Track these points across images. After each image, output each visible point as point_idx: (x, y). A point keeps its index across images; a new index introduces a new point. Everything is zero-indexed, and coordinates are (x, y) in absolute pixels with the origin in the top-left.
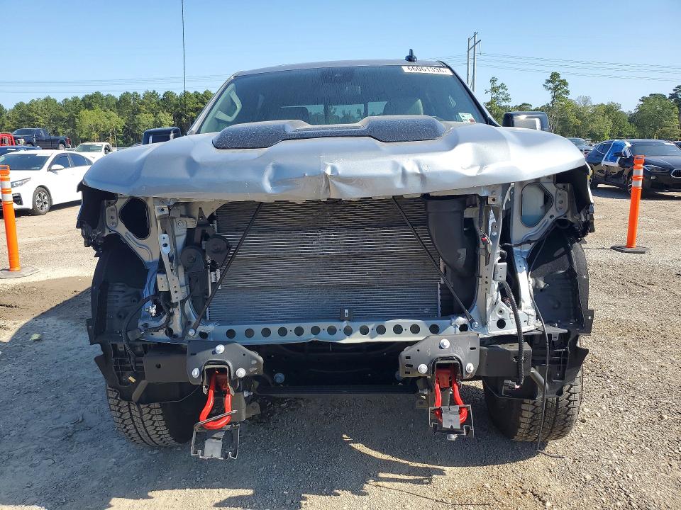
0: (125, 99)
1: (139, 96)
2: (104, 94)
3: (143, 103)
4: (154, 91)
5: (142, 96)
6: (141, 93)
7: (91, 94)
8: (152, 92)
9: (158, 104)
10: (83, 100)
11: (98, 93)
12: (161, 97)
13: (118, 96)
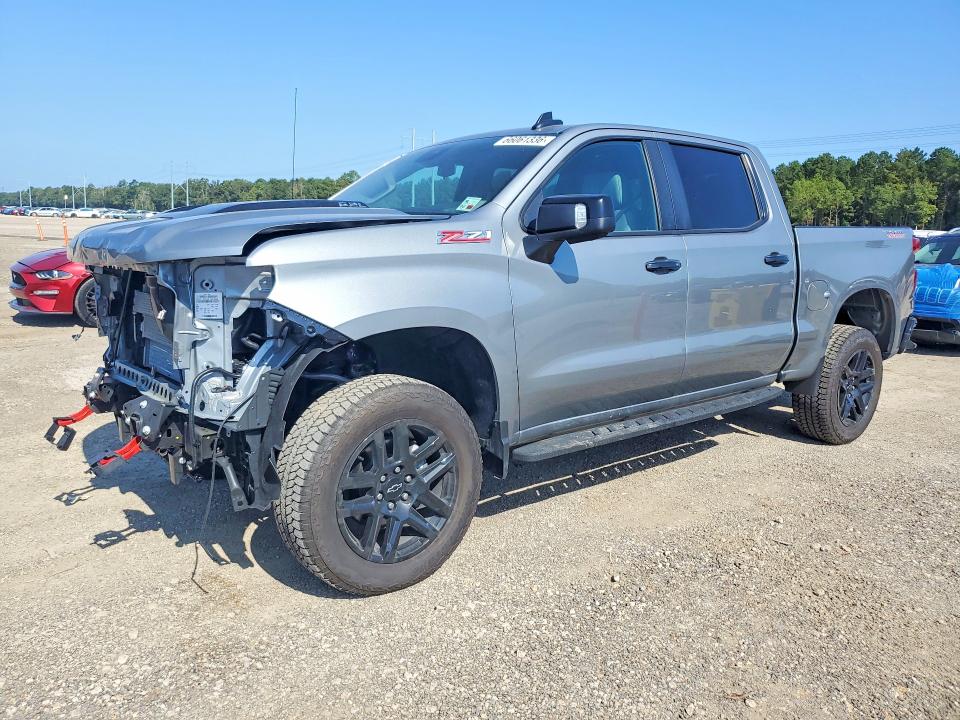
0: (866, 162)
1: (891, 157)
2: (836, 156)
3: (893, 168)
4: (917, 149)
5: (894, 156)
6: (894, 153)
7: (816, 156)
8: (913, 150)
9: (920, 169)
10: (805, 165)
11: (827, 155)
12: (928, 157)
13: (855, 158)
